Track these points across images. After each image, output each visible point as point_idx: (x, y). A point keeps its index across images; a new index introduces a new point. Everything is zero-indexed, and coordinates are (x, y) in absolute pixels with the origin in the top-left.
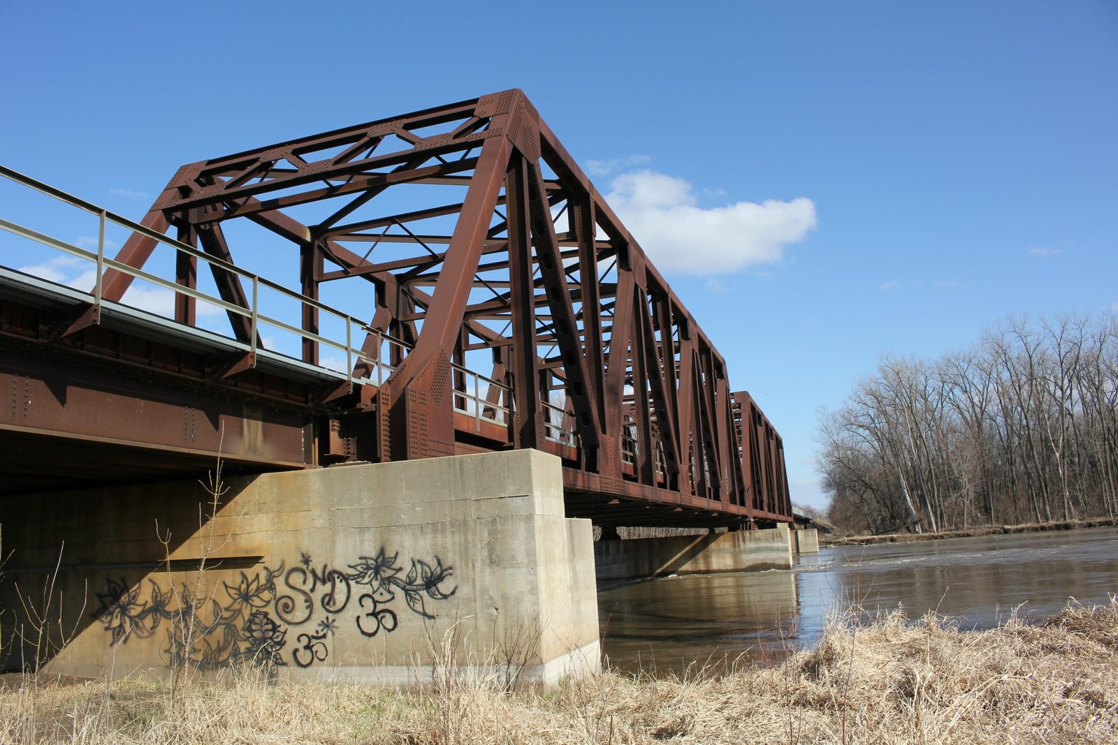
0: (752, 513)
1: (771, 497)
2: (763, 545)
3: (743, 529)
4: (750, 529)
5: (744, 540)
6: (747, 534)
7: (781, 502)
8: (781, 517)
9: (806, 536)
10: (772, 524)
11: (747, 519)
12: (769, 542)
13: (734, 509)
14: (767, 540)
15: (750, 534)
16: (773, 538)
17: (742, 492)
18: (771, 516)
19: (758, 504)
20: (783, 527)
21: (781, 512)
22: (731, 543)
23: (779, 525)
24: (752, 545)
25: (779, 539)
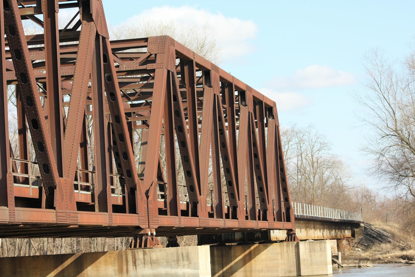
3: (135, 246)
4: (146, 246)
5: (135, 263)
11: (142, 232)
12: (171, 267)
14: (168, 263)
15: (145, 253)
16: (178, 260)
22: (116, 268)
25: (186, 263)
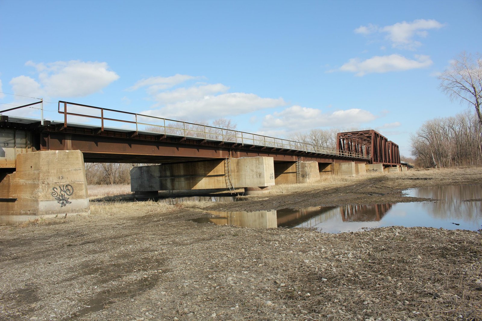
0: (391, 164)
1: (395, 160)
2: (393, 170)
6: (390, 168)
7: (398, 161)
8: (397, 164)
9: (404, 168)
10: (396, 166)
13: (389, 164)
14: (395, 169)
17: (390, 160)
18: (395, 164)
19: (392, 162)
20: (398, 166)
21: (398, 163)
23: (397, 166)
24: (391, 170)
25: (397, 169)
